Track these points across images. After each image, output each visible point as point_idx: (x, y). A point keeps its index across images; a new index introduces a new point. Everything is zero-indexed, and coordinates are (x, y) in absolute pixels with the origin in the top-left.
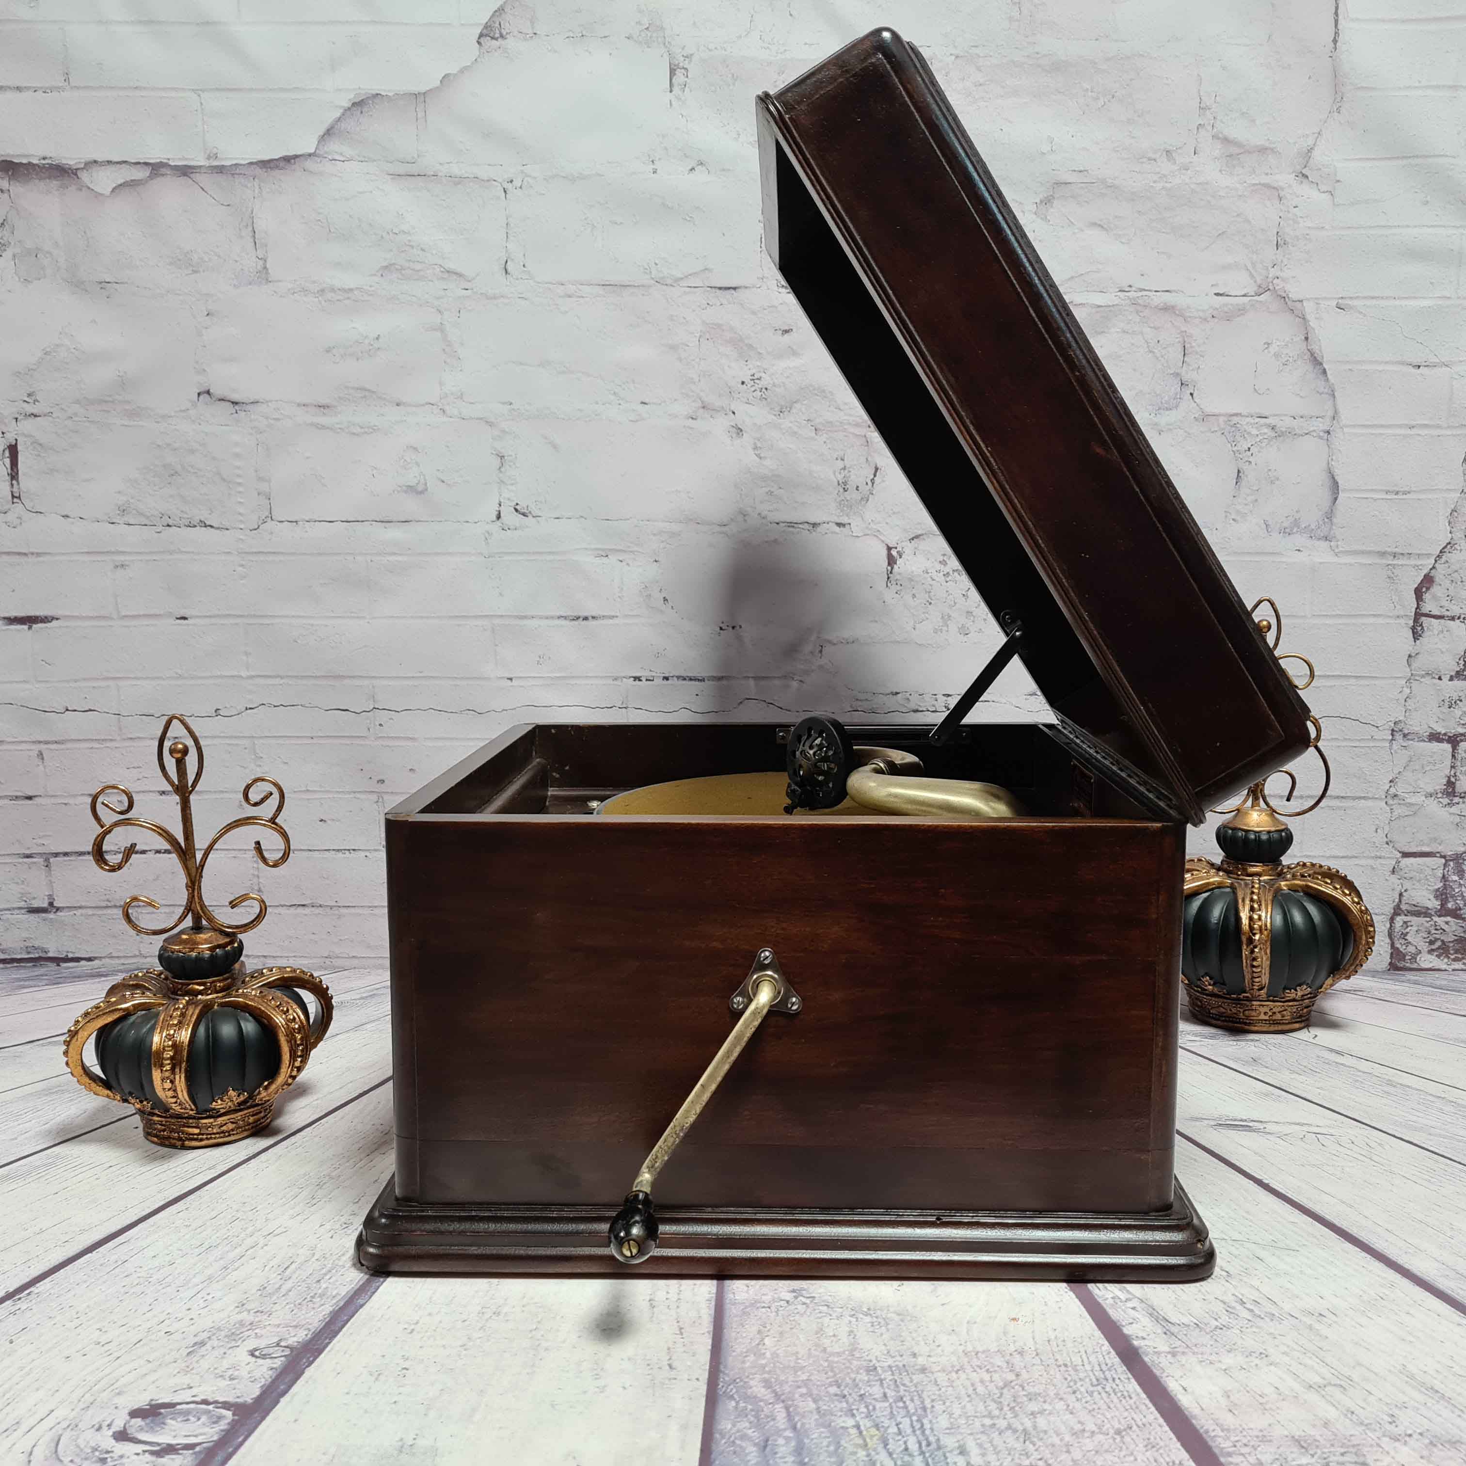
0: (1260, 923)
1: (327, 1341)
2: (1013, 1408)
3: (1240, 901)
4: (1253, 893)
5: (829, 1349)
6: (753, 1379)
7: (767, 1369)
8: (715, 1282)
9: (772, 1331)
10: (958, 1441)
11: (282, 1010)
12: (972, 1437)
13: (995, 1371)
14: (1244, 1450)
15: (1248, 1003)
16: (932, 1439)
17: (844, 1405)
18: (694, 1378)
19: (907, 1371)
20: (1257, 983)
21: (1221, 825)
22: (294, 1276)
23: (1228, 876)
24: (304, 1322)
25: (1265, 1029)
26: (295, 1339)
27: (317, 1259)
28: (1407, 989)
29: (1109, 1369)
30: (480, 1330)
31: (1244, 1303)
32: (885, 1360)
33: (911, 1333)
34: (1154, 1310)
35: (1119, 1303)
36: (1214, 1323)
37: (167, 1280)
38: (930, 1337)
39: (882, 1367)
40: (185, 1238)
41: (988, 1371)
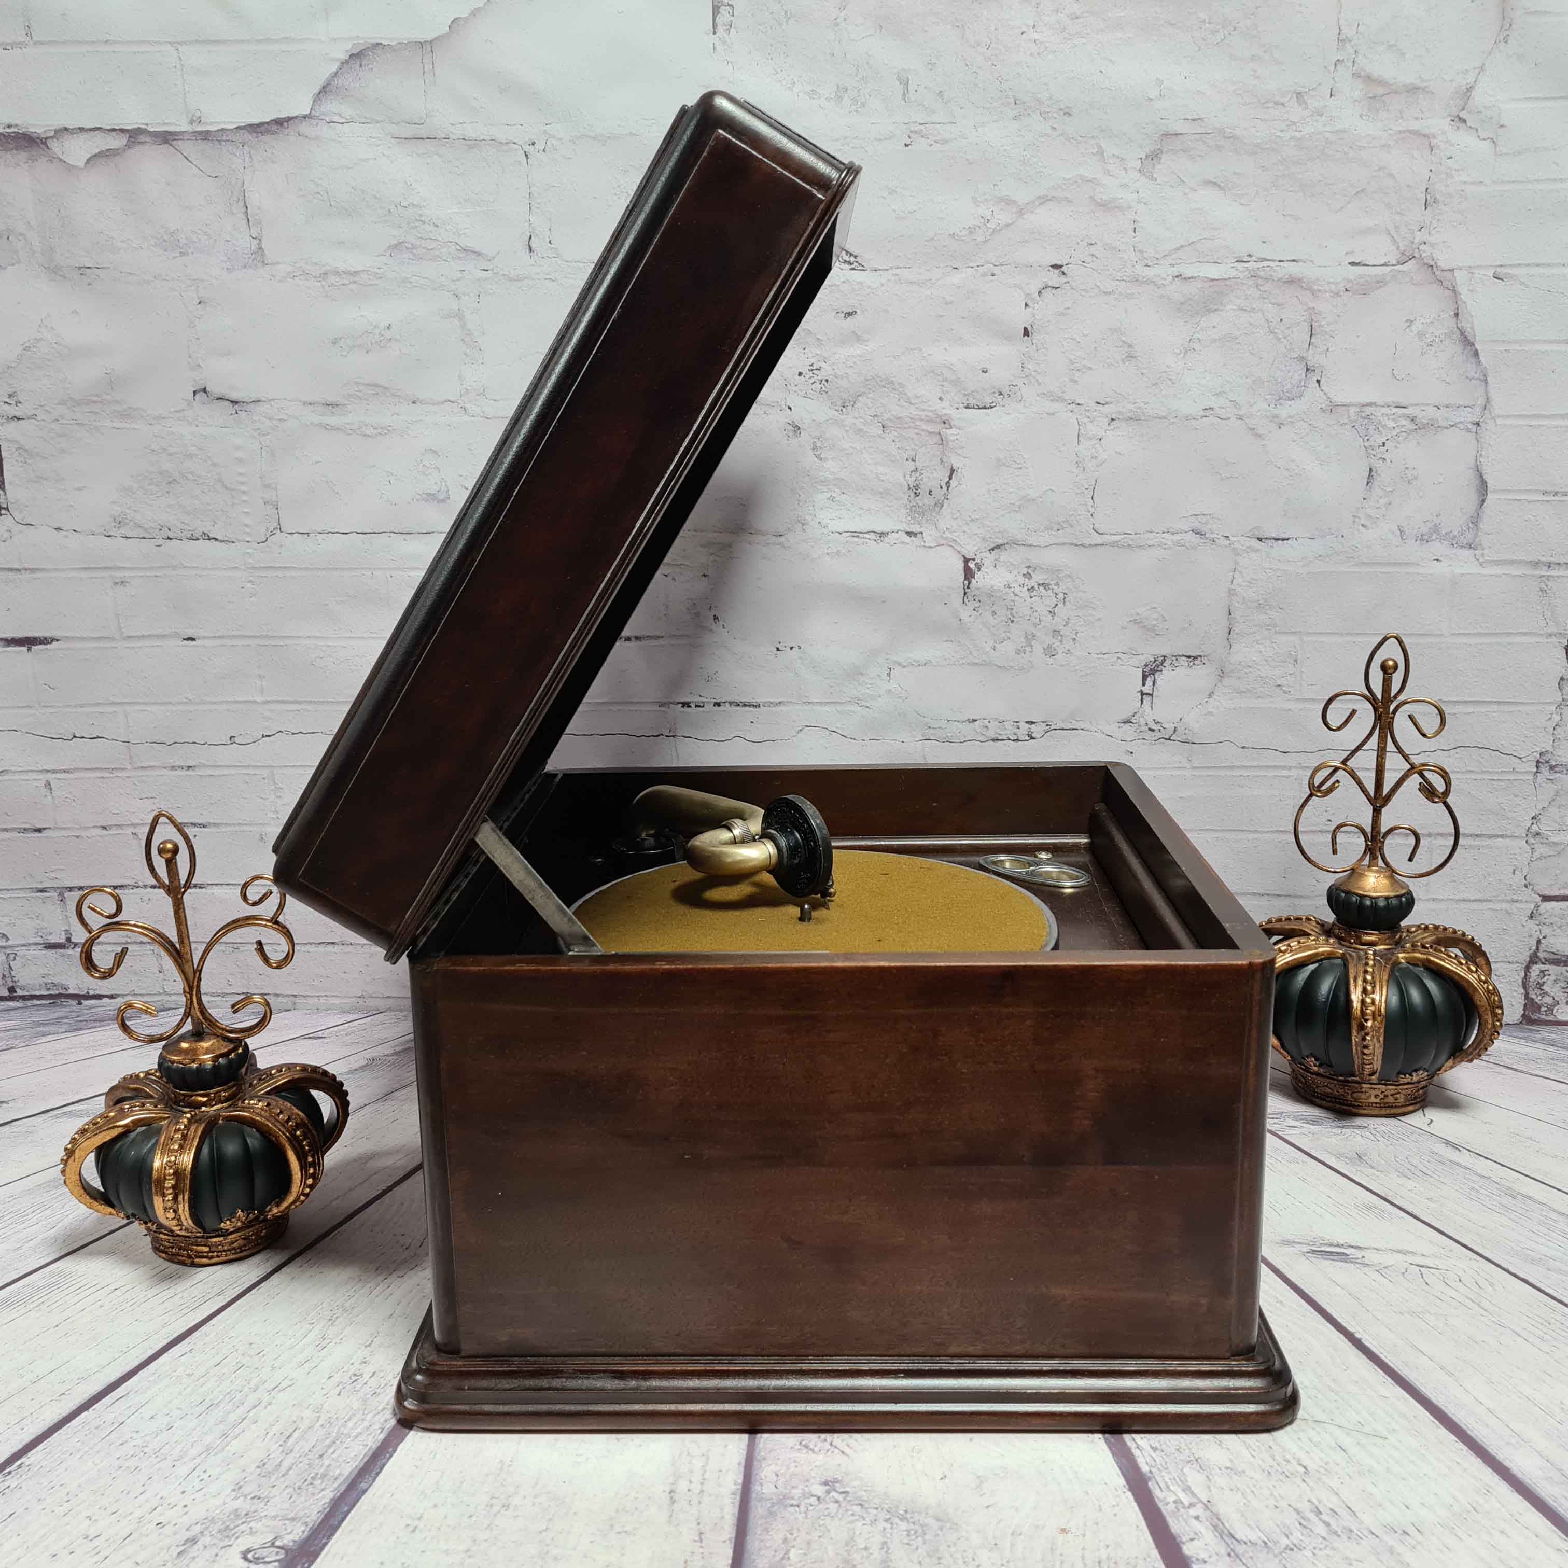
0: (1373, 1008)
1: (324, 1541)
3: (1352, 981)
4: (1366, 972)
9: (799, 1540)
15: (1355, 1085)
20: (1368, 1069)
21: (1333, 885)
22: (297, 1448)
23: (1340, 944)
24: (302, 1513)
25: (1376, 1112)
26: (291, 1537)
27: (322, 1425)
28: (1540, 1052)
30: (486, 1529)
31: (1321, 1513)
33: (949, 1546)
34: (1219, 1520)
35: (1182, 1510)
36: (1284, 1541)
37: (163, 1450)
38: (970, 1554)
40: (185, 1392)
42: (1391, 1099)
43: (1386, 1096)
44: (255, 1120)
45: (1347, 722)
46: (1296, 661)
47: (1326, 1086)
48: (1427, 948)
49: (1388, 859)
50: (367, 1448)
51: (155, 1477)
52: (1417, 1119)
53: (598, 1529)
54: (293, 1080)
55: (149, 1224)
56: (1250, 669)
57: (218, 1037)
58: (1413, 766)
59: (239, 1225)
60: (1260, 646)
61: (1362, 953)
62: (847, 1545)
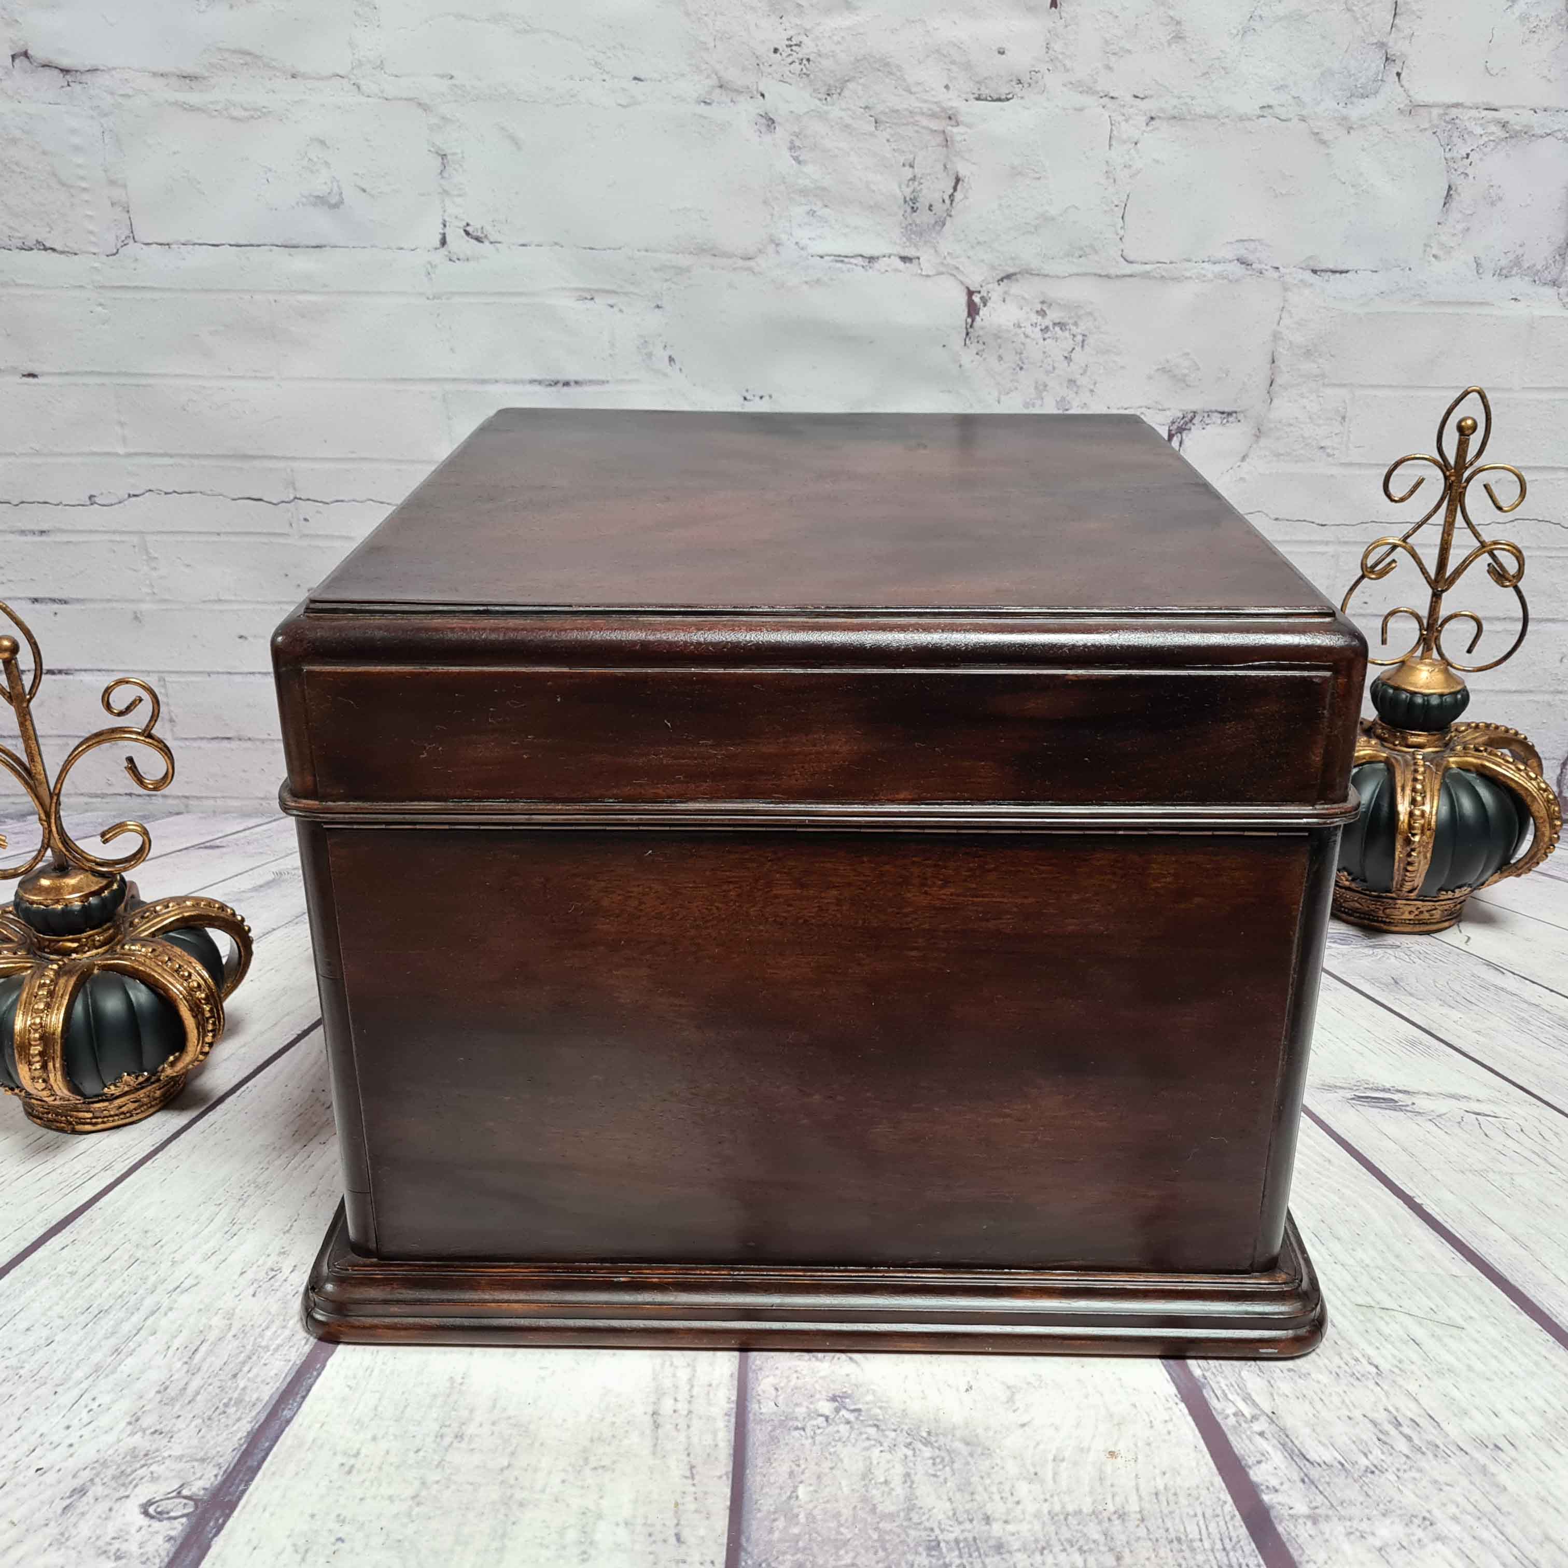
0: (1422, 821)
1: (242, 1488)
3: (1399, 790)
4: (1415, 780)
5: (880, 1508)
6: (781, 1563)
7: (801, 1544)
8: (736, 1354)
9: (807, 1474)
11: (183, 976)
13: (1091, 1550)
15: (1390, 901)
18: (708, 1560)
19: (978, 1549)
20: (1408, 886)
21: (1378, 679)
23: (1383, 745)
24: (214, 1452)
25: (1409, 929)
26: (201, 1484)
27: (234, 1336)
29: (1234, 1549)
30: (437, 1466)
31: (1400, 1425)
32: (951, 1529)
33: (982, 1478)
34: (1287, 1436)
35: (1244, 1425)
36: (1363, 1462)
37: (42, 1373)
38: (1007, 1487)
39: (947, 1542)
40: (68, 1296)
41: (1081, 1550)
42: (1426, 916)
43: (1421, 912)
44: (137, 970)
45: (1412, 492)
46: (1344, 418)
47: (1353, 901)
48: (1481, 751)
49: (1444, 650)
50: (291, 1363)
51: (33, 1408)
52: (1454, 936)
53: (570, 1465)
54: (183, 918)
55: (17, 1091)
56: (1292, 428)
57: (87, 871)
58: (1483, 544)
59: (126, 1089)
60: (1305, 400)
61: (1409, 757)
62: (863, 1479)
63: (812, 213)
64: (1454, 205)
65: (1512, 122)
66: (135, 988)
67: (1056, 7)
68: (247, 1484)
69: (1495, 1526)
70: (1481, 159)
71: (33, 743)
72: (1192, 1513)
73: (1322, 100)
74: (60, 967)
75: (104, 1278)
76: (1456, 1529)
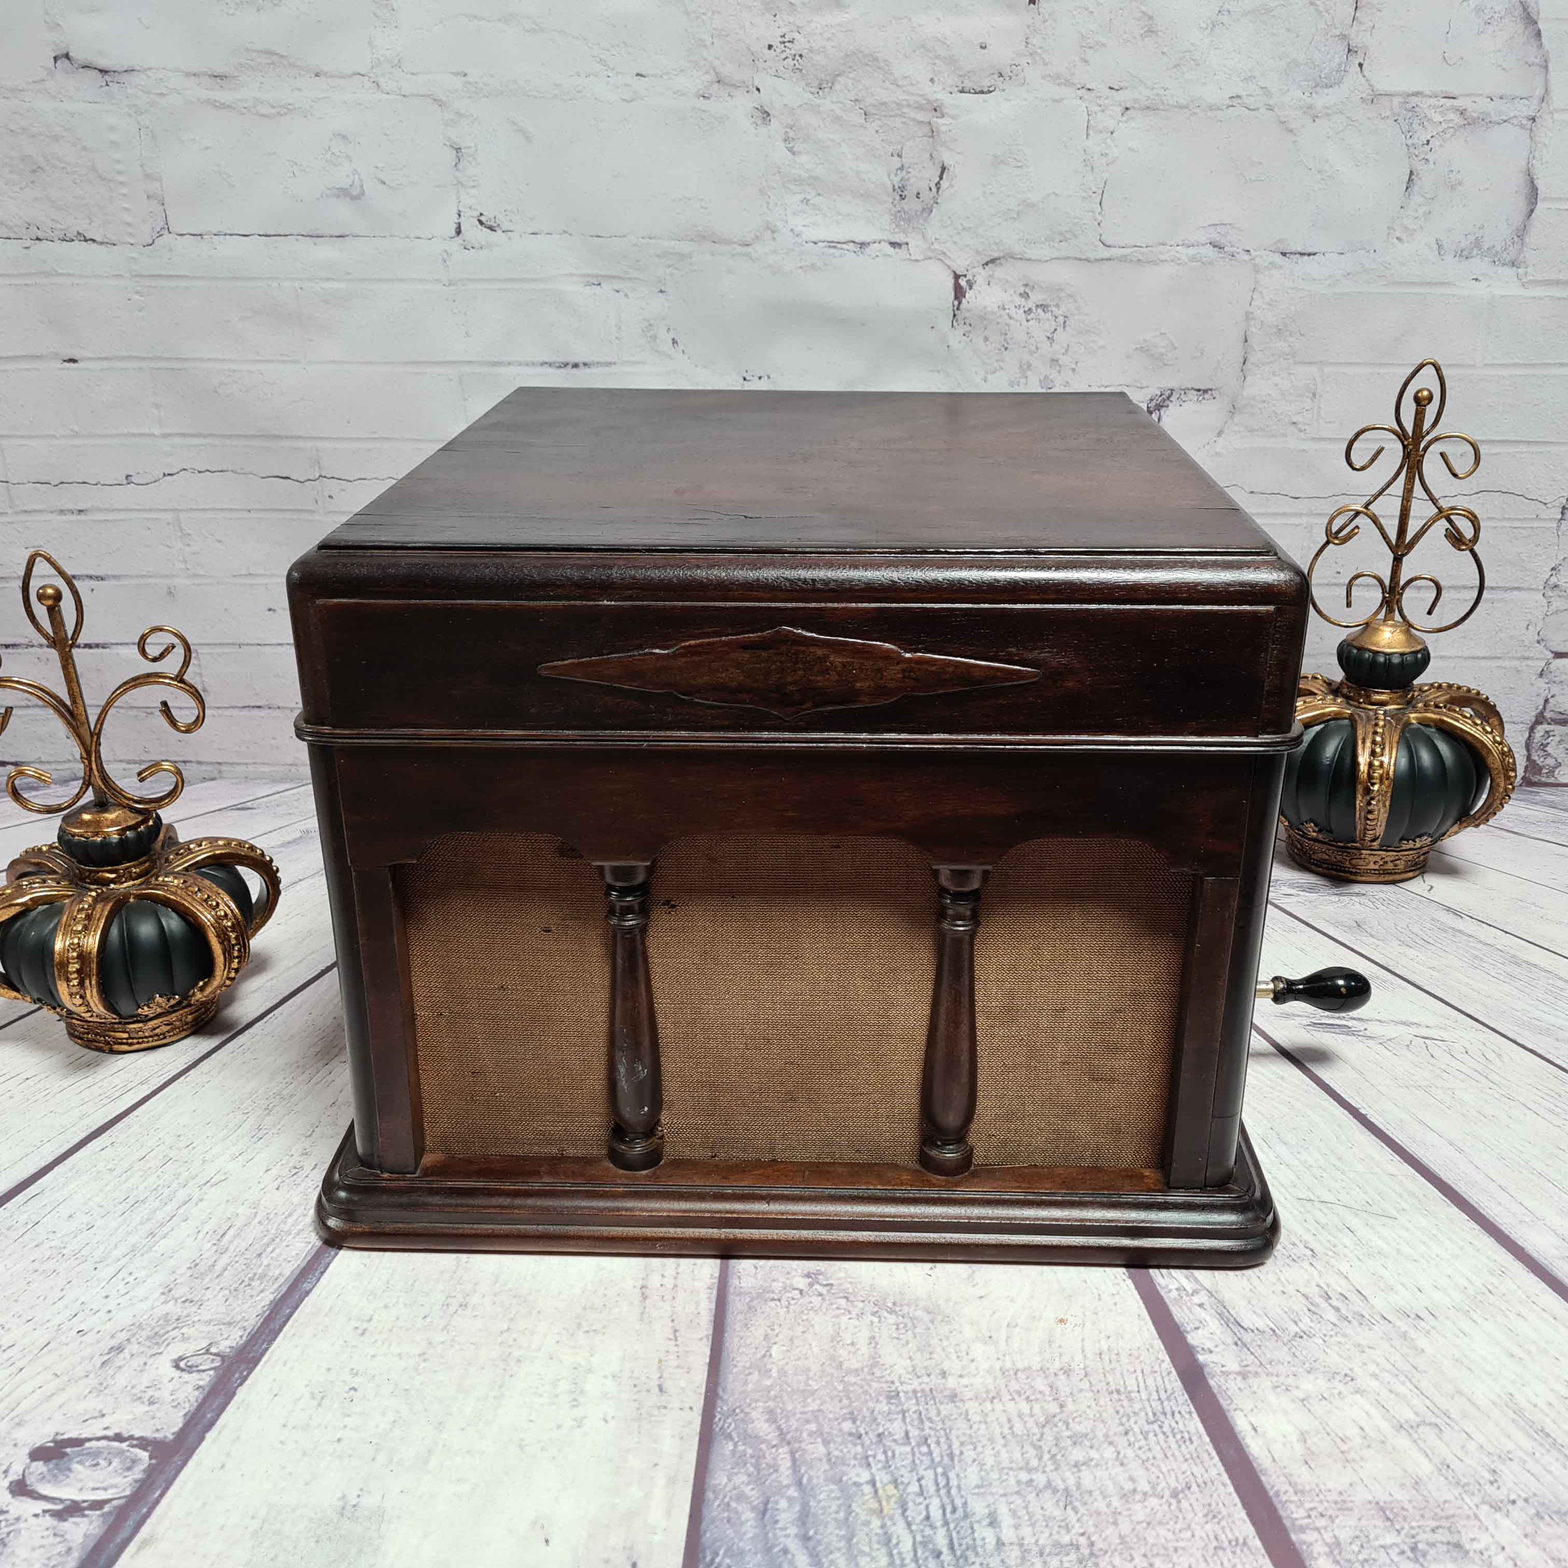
0: (1381, 771)
1: (264, 1346)
2: (1054, 1455)
3: (1360, 742)
4: (1375, 733)
5: (846, 1365)
6: (754, 1409)
7: (772, 1393)
9: (780, 1336)
10: (989, 1506)
12: (1003, 1499)
13: (1037, 1400)
14: (1321, 1523)
15: (1355, 851)
16: (959, 1502)
17: (859, 1449)
18: (687, 1406)
19: (934, 1398)
20: (1370, 835)
21: (1344, 641)
22: (232, 1248)
23: (1348, 703)
24: (239, 1317)
25: (1373, 879)
26: (228, 1343)
27: (259, 1222)
28: (1541, 816)
29: (1168, 1399)
30: (443, 1330)
31: (1330, 1298)
32: (910, 1382)
33: (941, 1340)
34: (1225, 1307)
35: (1185, 1297)
36: (1293, 1329)
37: (83, 1252)
38: (964, 1348)
39: (906, 1393)
40: (108, 1188)
41: (1028, 1399)
42: (1390, 866)
43: (1386, 862)
44: (169, 898)
45: (1372, 461)
46: (1314, 395)
47: (1322, 853)
48: (1440, 708)
49: (1406, 612)
51: (74, 1281)
52: (1417, 886)
53: (564, 1329)
54: (214, 855)
55: (58, 1010)
56: (1265, 405)
57: (125, 807)
58: (1440, 510)
59: (159, 1010)
60: (1277, 378)
61: (1371, 713)
62: (832, 1341)
63: (806, 201)
64: (1415, 189)
65: (1470, 109)
66: (167, 916)
67: (1034, 4)
68: (270, 1343)
69: (1410, 1380)
70: (1441, 146)
71: (74, 685)
72: (1133, 1369)
73: (1288, 90)
74: (98, 895)
75: (141, 1174)
76: (1374, 1384)
